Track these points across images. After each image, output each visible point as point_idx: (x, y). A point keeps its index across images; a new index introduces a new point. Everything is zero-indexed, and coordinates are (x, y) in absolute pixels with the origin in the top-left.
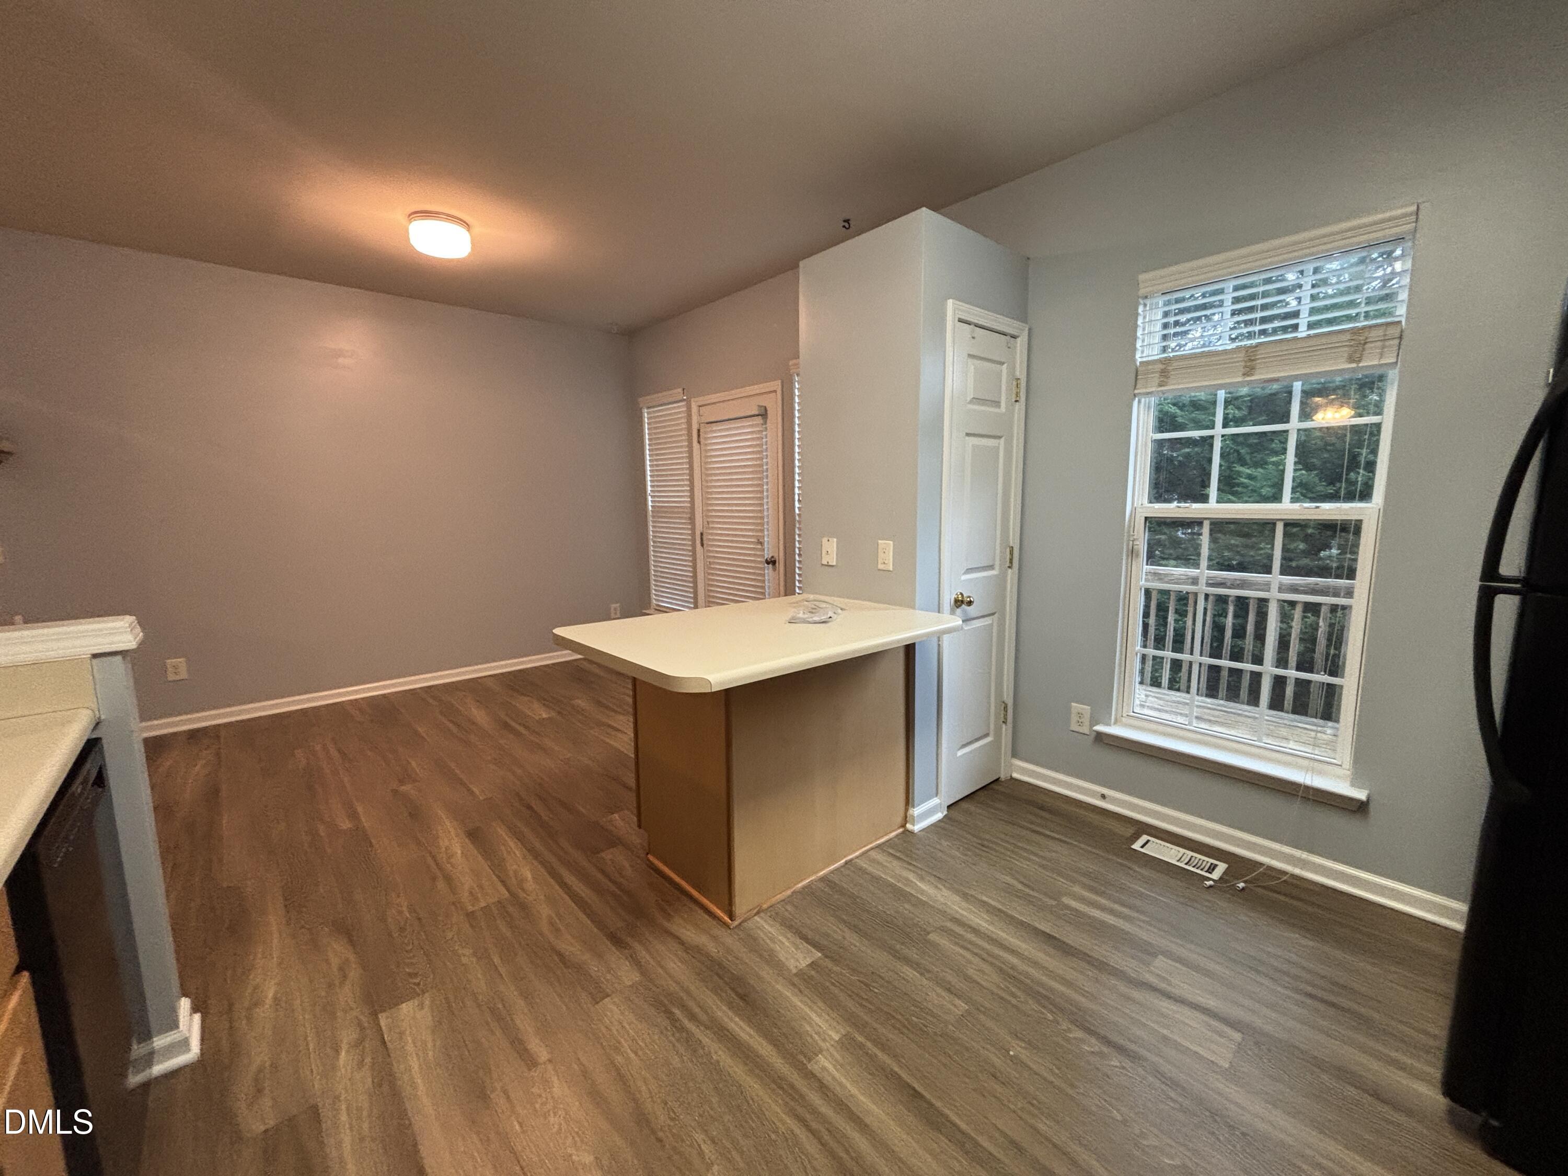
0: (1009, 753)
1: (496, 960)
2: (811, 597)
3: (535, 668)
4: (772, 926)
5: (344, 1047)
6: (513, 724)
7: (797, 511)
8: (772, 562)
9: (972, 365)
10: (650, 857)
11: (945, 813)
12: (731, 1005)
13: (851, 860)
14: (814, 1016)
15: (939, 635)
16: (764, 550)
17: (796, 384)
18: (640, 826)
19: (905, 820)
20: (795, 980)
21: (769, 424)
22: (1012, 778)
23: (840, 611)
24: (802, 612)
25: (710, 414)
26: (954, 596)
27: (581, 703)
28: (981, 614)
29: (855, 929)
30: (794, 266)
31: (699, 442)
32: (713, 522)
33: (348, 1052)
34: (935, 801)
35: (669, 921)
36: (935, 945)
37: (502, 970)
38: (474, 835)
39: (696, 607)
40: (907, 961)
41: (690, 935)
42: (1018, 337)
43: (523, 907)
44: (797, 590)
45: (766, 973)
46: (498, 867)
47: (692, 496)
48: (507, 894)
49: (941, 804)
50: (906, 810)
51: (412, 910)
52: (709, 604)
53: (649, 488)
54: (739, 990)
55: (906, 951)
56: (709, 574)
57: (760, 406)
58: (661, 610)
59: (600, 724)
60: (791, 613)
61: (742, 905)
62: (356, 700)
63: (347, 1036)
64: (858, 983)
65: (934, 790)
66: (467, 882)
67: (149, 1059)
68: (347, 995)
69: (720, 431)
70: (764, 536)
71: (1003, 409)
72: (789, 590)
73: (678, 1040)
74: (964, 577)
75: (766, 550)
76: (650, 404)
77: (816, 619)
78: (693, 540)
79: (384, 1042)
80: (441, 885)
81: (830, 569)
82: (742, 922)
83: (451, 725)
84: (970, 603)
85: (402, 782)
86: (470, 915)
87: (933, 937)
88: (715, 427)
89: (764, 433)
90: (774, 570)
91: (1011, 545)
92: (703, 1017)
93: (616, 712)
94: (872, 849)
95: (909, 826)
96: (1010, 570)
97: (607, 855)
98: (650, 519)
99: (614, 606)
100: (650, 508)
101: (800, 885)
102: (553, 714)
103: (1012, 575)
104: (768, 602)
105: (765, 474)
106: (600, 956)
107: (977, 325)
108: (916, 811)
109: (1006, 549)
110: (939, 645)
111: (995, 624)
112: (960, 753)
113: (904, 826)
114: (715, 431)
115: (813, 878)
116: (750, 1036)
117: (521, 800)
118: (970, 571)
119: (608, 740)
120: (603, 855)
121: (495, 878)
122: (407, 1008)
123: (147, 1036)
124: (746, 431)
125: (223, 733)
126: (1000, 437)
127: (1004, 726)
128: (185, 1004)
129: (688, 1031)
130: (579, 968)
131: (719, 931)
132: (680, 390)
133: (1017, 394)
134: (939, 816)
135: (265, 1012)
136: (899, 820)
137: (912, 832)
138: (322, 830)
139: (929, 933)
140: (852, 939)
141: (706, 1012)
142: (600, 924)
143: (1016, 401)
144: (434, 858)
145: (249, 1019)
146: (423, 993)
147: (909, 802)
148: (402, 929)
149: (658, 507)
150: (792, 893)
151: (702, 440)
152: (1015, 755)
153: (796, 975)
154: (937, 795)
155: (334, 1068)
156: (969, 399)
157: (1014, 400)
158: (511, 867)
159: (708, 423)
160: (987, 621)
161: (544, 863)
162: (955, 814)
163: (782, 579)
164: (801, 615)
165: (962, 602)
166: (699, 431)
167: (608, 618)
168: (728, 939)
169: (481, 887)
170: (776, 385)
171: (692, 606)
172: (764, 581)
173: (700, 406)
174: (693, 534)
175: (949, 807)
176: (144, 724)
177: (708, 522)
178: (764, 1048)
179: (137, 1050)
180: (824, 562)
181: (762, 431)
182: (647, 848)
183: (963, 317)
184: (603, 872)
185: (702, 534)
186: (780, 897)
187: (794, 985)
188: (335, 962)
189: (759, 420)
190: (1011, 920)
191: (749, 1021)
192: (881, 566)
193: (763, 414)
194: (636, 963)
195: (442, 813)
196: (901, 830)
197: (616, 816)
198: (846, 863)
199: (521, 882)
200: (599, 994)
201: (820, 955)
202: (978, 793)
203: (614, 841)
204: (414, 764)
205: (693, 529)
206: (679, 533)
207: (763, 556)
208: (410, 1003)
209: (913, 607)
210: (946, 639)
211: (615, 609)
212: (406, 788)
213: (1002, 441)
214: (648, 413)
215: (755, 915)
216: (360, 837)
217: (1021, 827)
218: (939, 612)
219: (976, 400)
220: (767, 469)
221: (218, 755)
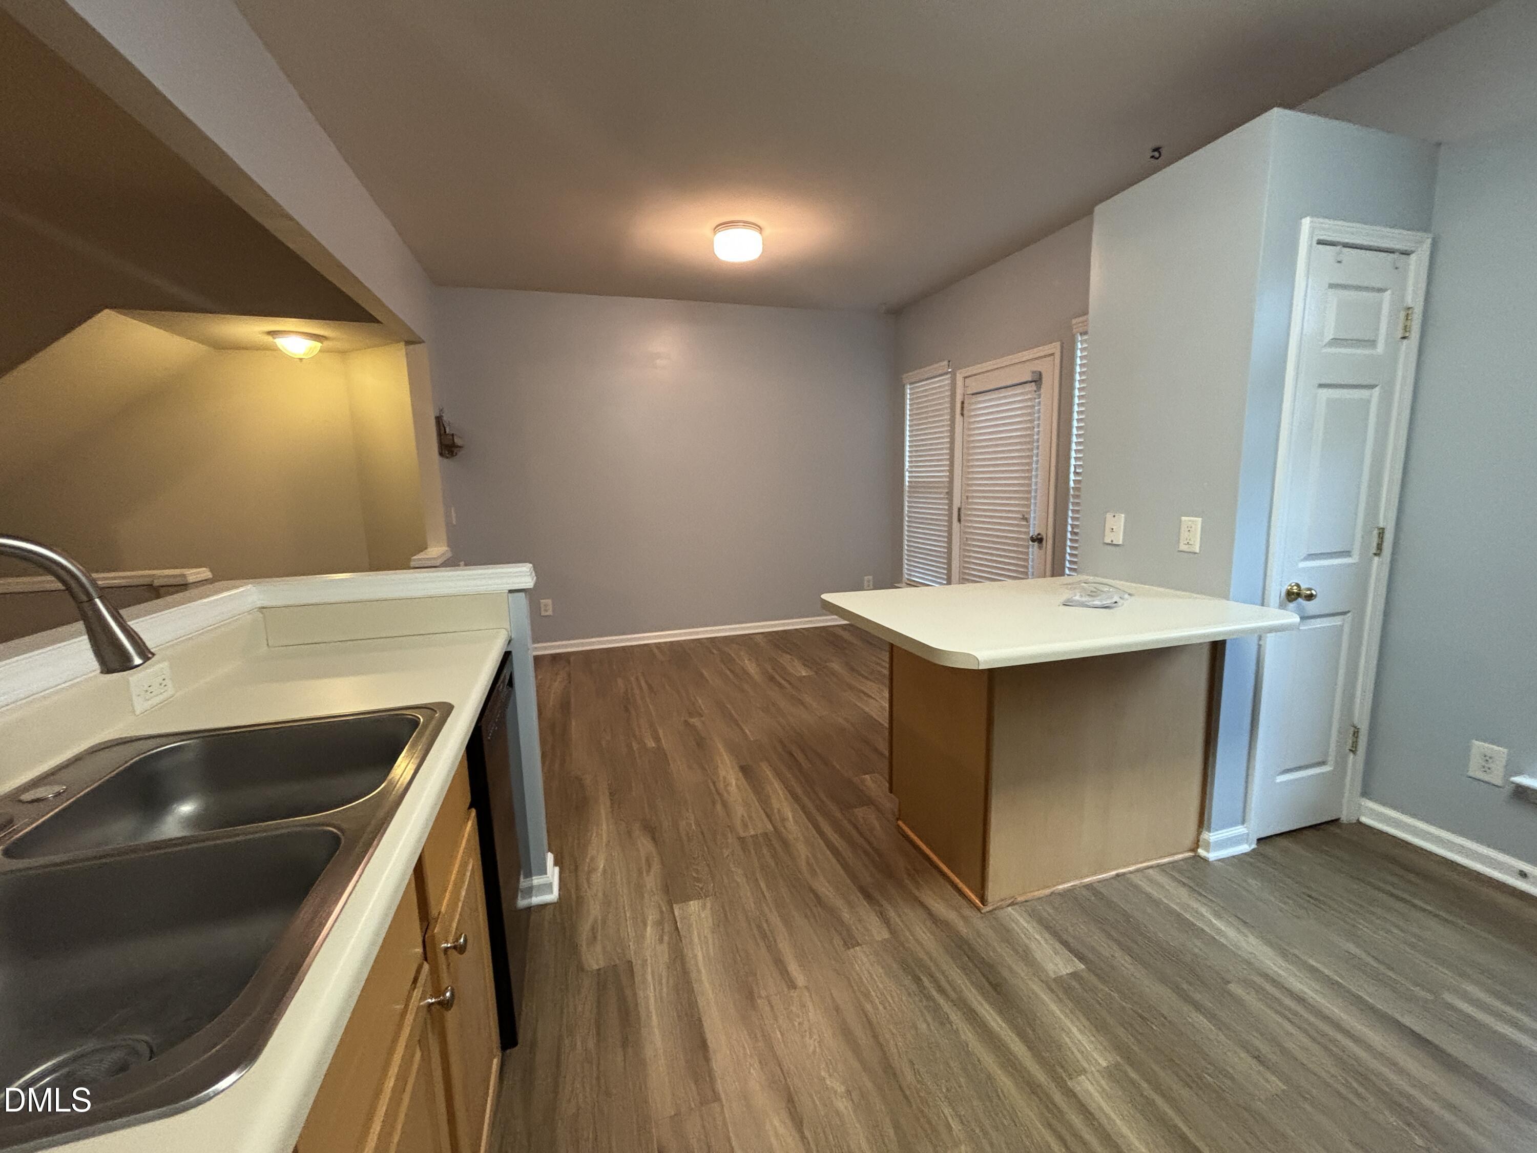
0: (1358, 788)
1: (763, 885)
2: (1091, 578)
3: (796, 630)
4: (1028, 922)
5: (649, 923)
6: (777, 677)
7: (1072, 484)
8: (1038, 540)
9: (1334, 296)
10: (900, 823)
11: (1254, 846)
12: (980, 988)
13: (1124, 874)
14: (1074, 1030)
15: (1260, 635)
16: (1029, 526)
17: (1079, 344)
18: (891, 791)
19: (1197, 844)
20: (1053, 986)
21: (1042, 390)
22: (1359, 823)
23: (1126, 596)
24: (1079, 594)
25: (975, 385)
26: (1287, 587)
27: (836, 666)
28: (1327, 612)
29: (1128, 951)
30: (1089, 212)
31: (962, 415)
32: (973, 497)
33: (652, 927)
34: (1240, 830)
35: (918, 889)
36: (1239, 1002)
37: (766, 894)
38: (746, 771)
39: (949, 582)
40: (1198, 1007)
41: (940, 908)
42: (1413, 252)
43: (785, 843)
44: (1067, 571)
45: (1021, 969)
46: (764, 801)
47: (951, 471)
48: (770, 827)
49: (1248, 834)
50: (1199, 833)
51: (698, 825)
52: (963, 580)
53: (907, 464)
54: (991, 979)
55: (1197, 997)
56: (965, 550)
57: (1033, 372)
58: (912, 584)
59: (851, 688)
60: (1066, 595)
61: (996, 890)
62: (659, 643)
63: (652, 916)
64: (1131, 1011)
65: (1240, 814)
66: (739, 811)
67: (529, 891)
68: (651, 881)
69: (984, 401)
70: (1030, 512)
71: (1380, 348)
72: (1057, 570)
73: (926, 1007)
74: (1302, 565)
75: (1031, 526)
76: (913, 380)
77: (1097, 603)
78: (950, 516)
79: (677, 928)
80: (719, 807)
81: (1113, 548)
82: (995, 909)
83: (728, 672)
84: (1310, 597)
85: (691, 715)
86: (742, 840)
87: (1232, 987)
88: (981, 398)
89: (1037, 400)
90: (1040, 548)
91: (1381, 525)
92: (953, 995)
93: (867, 678)
94: (1151, 867)
95: (1201, 851)
96: (1376, 559)
97: (860, 812)
98: (906, 494)
99: (866, 578)
100: (907, 484)
101: (1060, 887)
102: (811, 673)
103: (1379, 567)
104: (1030, 581)
105: (1035, 444)
106: (851, 905)
107: (1346, 245)
108: (1212, 836)
109: (1371, 532)
110: (1260, 646)
111: (1347, 629)
112: (1280, 779)
113: (1194, 850)
114: (980, 402)
115: (1077, 882)
116: (1001, 1027)
117: (784, 746)
118: (1311, 557)
119: (859, 704)
120: (856, 810)
121: (762, 812)
122: (694, 906)
123: (529, 875)
124: (1017, 400)
125: (572, 659)
126: (1372, 387)
127: (1351, 756)
128: (550, 857)
129: (934, 1000)
130: (832, 911)
131: (968, 912)
132: (946, 363)
133: (1406, 328)
134: (1245, 848)
135: (597, 877)
136: (1189, 842)
137: (1205, 860)
138: (635, 746)
139: (1229, 982)
140: (1123, 961)
141: (954, 989)
142: (854, 877)
143: (1404, 338)
144: (714, 783)
145: (588, 880)
146: (706, 897)
147: (1203, 821)
148: (690, 840)
149: (915, 482)
150: (1052, 893)
151: (965, 412)
152: (1365, 794)
153: (1055, 980)
154: (1243, 822)
155: (643, 937)
156: (1327, 340)
157: (1400, 336)
158: (776, 805)
159: (973, 394)
160: (1337, 621)
161: (803, 808)
162: (1268, 849)
163: (1049, 558)
164: (1077, 598)
165: (1298, 595)
166: (963, 403)
167: (862, 590)
168: (980, 924)
169: (750, 817)
170: (1055, 348)
171: (945, 582)
172: (1026, 560)
173: (965, 378)
174: (950, 509)
175: (1260, 840)
176: (536, 645)
177: (967, 497)
178: (1018, 1048)
179: (523, 883)
180: (1108, 540)
181: (1035, 399)
182: (897, 813)
183: (1322, 238)
184: (856, 827)
185: (959, 509)
186: (1037, 894)
187: (1052, 991)
188: (643, 854)
189: (1033, 387)
190: (1357, 1002)
191: (1000, 1012)
192: (1183, 547)
193: (1037, 380)
194: (887, 922)
195: (720, 746)
196: (1191, 854)
197: (867, 777)
198: (1118, 875)
199: (784, 820)
200: (850, 942)
201: (1083, 967)
202: (1305, 832)
203: (868, 801)
204: (700, 701)
205: (951, 505)
206: (935, 507)
207: (1027, 533)
208: (696, 902)
209: (1227, 598)
210: (1270, 641)
211: (869, 581)
212: (694, 721)
213: (1376, 392)
214: (911, 389)
215: (1008, 906)
216: (661, 755)
217: (1375, 888)
218: (1263, 605)
219: (1336, 342)
220: (1038, 439)
221: (569, 675)
